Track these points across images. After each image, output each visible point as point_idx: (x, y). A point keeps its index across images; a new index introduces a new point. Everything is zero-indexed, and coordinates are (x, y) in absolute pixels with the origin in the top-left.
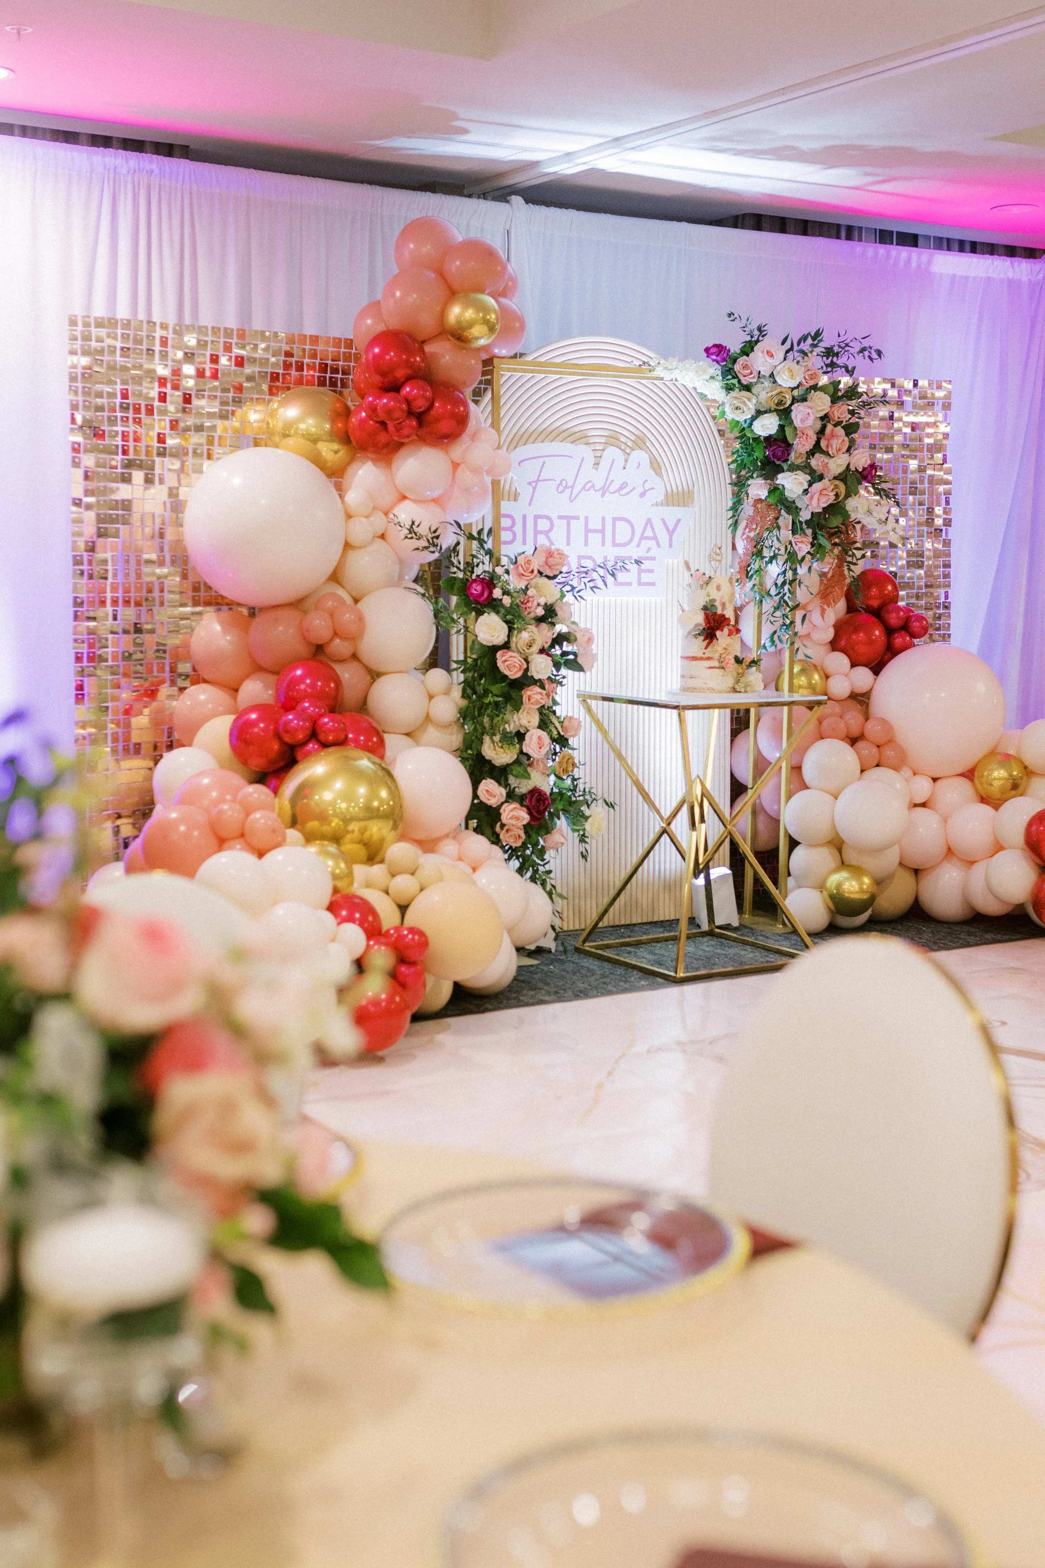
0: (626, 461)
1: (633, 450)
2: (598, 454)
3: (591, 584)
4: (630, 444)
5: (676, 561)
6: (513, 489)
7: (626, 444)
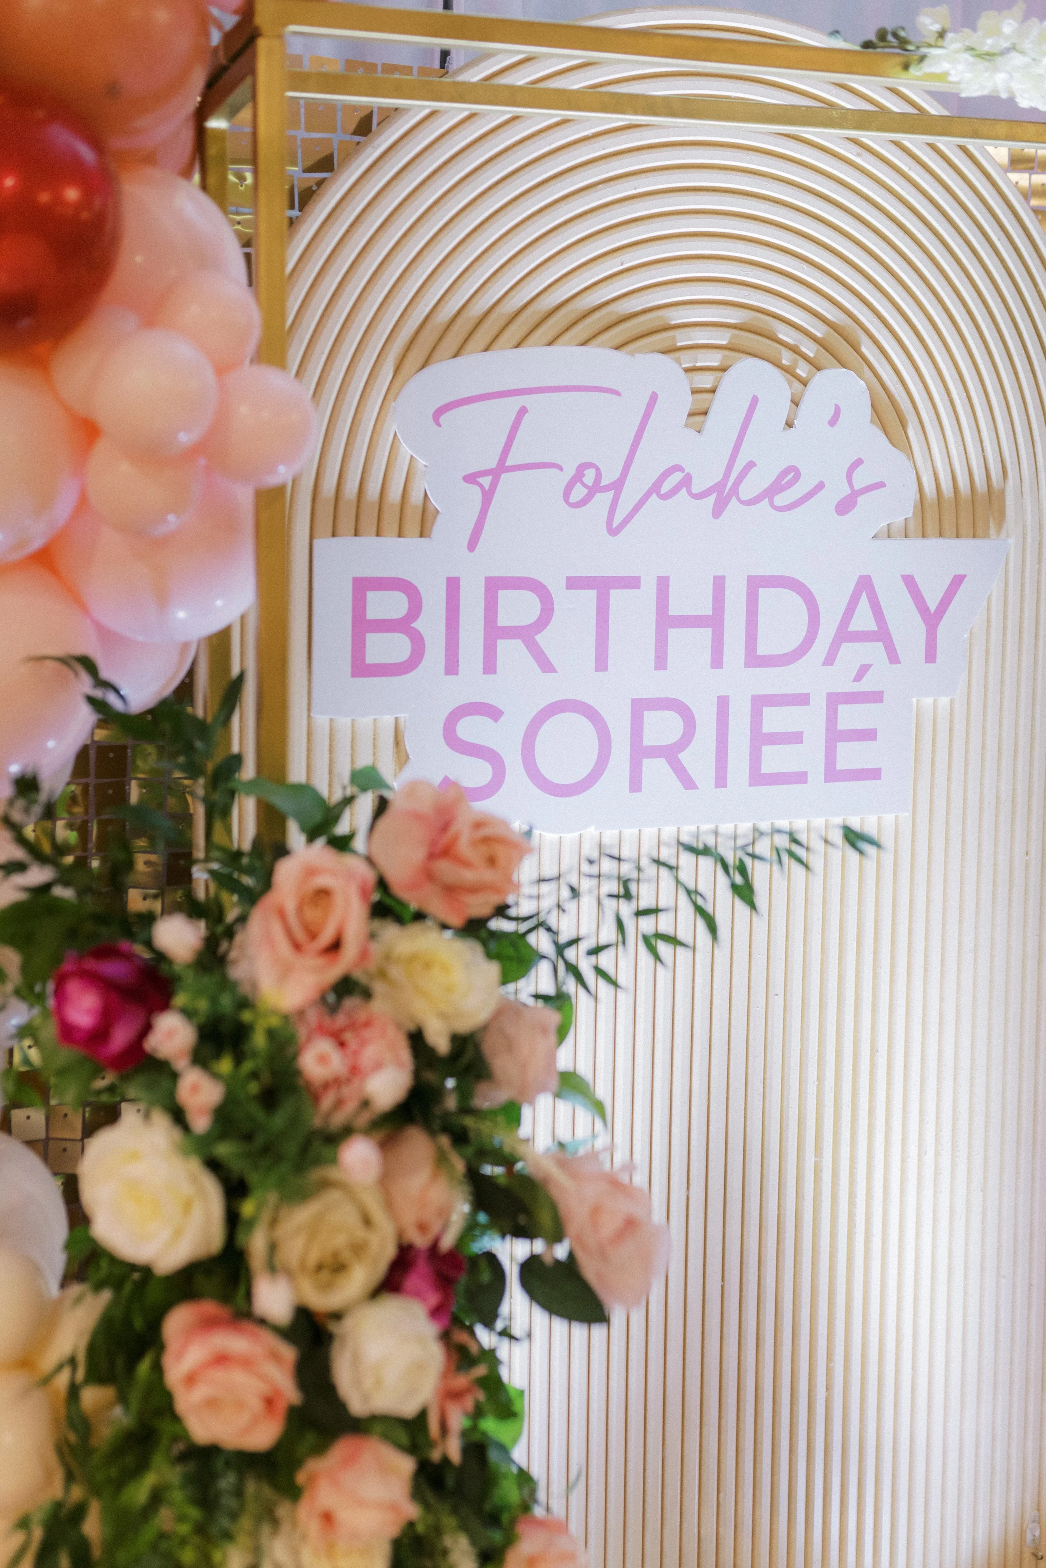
0: (796, 403)
1: (818, 368)
2: (706, 381)
3: (647, 925)
4: (809, 349)
5: (944, 701)
6: (416, 498)
7: (794, 350)
